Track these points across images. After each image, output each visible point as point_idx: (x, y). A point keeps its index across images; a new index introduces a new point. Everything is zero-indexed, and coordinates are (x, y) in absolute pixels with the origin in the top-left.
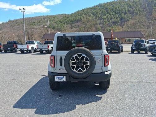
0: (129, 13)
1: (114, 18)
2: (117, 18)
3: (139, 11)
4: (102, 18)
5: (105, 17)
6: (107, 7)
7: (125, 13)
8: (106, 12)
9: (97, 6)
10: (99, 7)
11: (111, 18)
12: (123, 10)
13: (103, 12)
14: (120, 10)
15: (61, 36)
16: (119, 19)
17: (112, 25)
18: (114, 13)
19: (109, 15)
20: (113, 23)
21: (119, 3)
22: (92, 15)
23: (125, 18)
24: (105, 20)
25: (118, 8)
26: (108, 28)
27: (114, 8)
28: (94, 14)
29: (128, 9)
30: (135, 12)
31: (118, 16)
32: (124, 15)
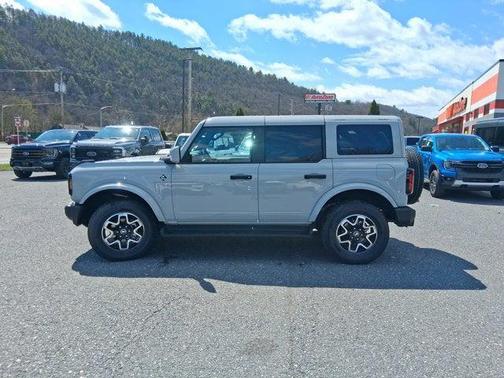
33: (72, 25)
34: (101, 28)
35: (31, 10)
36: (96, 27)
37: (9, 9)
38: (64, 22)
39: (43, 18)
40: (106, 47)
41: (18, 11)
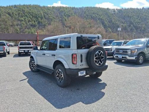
0: (45, 19)
1: (32, 21)
2: (34, 21)
3: (53, 18)
4: (20, 20)
5: (22, 19)
6: (24, 9)
7: (42, 18)
8: (23, 14)
9: (12, 6)
10: (14, 7)
11: (29, 21)
12: (39, 15)
13: (19, 14)
14: (36, 14)
15: (80, 37)
16: (36, 23)
17: (30, 28)
18: (31, 17)
19: (26, 17)
20: (32, 26)
21: (35, 8)
22: (7, 15)
23: (42, 23)
24: (23, 22)
25: (34, 12)
26: (27, 30)
27: (31, 11)
28: (9, 14)
29: (44, 15)
30: (50, 18)
31: (36, 20)
32: (41, 20)
33: (134, 9)
34: (143, 8)
35: (122, 8)
36: (141, 8)
37: (117, 9)
38: (131, 9)
39: (125, 9)
40: (144, 14)
41: (119, 9)
